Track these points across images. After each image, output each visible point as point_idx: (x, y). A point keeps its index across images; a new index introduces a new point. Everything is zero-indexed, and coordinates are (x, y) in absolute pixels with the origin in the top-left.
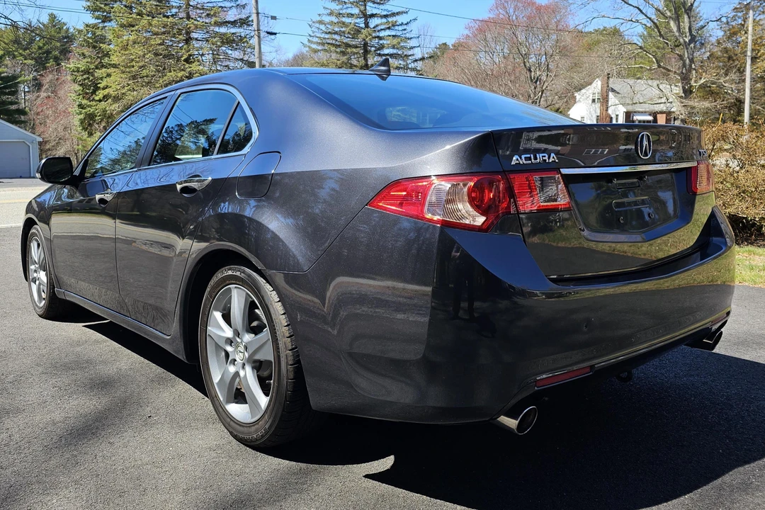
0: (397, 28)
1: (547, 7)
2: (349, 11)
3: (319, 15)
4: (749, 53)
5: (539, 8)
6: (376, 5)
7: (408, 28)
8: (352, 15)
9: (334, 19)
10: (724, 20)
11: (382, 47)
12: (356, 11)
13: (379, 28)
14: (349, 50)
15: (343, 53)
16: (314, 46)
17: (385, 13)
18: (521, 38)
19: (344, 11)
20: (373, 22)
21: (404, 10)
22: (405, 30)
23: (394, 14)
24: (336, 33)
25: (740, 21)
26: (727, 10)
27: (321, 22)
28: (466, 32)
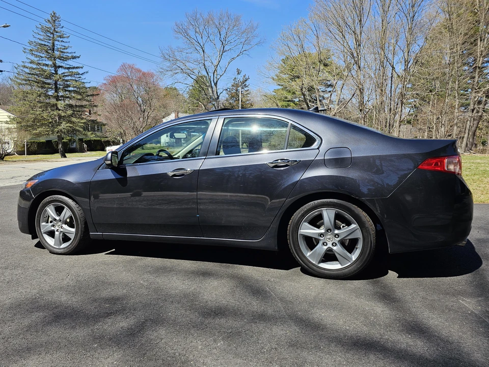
0: (76, 76)
1: (148, 74)
2: (44, 62)
3: (23, 62)
5: (144, 74)
6: (62, 61)
7: (83, 77)
8: (47, 65)
9: (34, 66)
10: (228, 90)
11: (68, 86)
12: (50, 63)
13: (66, 74)
14: (47, 86)
15: (42, 87)
16: (19, 81)
17: (68, 66)
18: (135, 87)
19: (40, 62)
20: (60, 71)
21: (81, 66)
22: (80, 77)
23: (74, 68)
24: (37, 75)
25: (234, 91)
26: (229, 86)
27: (24, 67)
28: (105, 82)
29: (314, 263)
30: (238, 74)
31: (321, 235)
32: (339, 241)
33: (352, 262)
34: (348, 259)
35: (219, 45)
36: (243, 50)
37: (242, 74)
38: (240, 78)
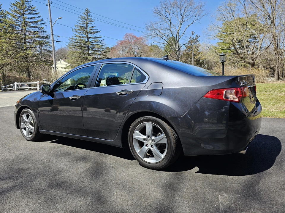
0: (98, 42)
1: (140, 38)
2: (82, 36)
3: (72, 36)
4: (193, 54)
5: (137, 38)
6: (91, 34)
7: (102, 42)
8: (84, 37)
9: (78, 38)
10: (186, 44)
11: (94, 48)
12: (85, 36)
13: (93, 41)
14: (83, 48)
15: (81, 49)
16: (71, 46)
17: (94, 37)
18: (133, 47)
19: (80, 36)
20: (90, 40)
21: (100, 36)
22: (100, 43)
23: (97, 38)
24: (78, 42)
25: (190, 45)
26: (187, 42)
27: (73, 39)
28: (117, 44)
29: (141, 157)
30: (193, 34)
31: (145, 139)
32: (154, 144)
33: (162, 159)
34: (159, 157)
35: (180, 18)
36: (195, 19)
37: (195, 35)
38: (194, 37)
